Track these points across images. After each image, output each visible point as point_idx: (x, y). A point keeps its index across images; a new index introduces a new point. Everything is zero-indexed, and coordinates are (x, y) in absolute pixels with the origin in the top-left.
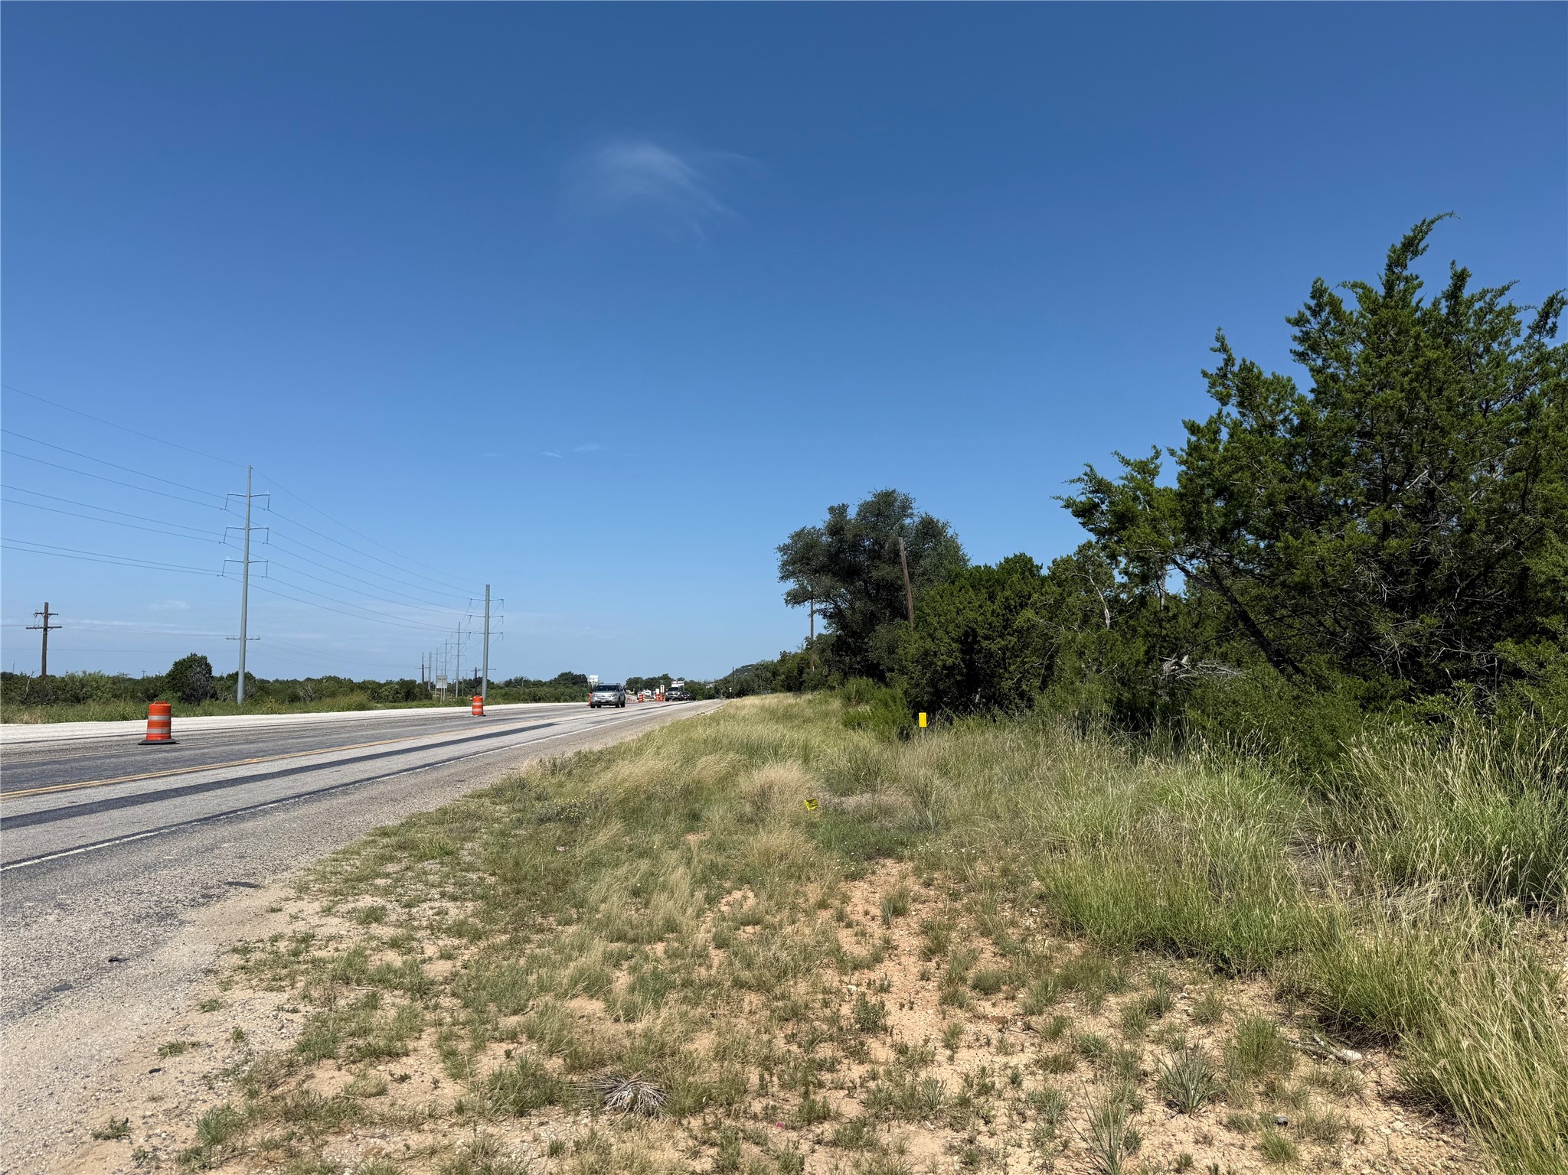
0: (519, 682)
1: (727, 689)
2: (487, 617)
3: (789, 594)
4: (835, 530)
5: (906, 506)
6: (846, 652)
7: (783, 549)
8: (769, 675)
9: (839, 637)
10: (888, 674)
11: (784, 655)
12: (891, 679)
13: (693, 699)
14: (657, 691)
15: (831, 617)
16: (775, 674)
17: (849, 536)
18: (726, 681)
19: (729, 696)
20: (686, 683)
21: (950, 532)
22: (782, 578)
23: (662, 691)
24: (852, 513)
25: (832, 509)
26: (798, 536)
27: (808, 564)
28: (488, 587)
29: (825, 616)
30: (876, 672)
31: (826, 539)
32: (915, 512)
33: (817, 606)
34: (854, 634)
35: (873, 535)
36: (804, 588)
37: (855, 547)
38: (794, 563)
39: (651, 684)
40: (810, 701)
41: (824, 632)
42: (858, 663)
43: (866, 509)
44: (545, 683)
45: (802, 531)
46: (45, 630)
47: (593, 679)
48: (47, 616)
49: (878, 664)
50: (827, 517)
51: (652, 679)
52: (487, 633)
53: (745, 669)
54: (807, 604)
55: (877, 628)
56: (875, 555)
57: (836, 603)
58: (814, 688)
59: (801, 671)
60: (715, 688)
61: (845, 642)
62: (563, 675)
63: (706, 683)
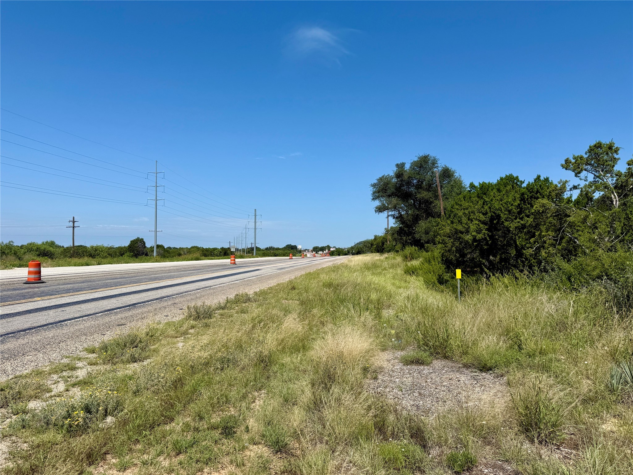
0: (271, 248)
1: (353, 251)
2: (255, 222)
3: (376, 208)
4: (399, 175)
5: (434, 163)
6: (404, 234)
7: (374, 185)
8: (370, 245)
9: (400, 228)
10: (426, 245)
11: (376, 237)
12: (427, 247)
13: (339, 255)
14: (325, 252)
15: (397, 218)
16: (372, 245)
17: (406, 177)
18: (352, 248)
19: (353, 254)
20: (336, 249)
21: (456, 175)
22: (373, 199)
23: (327, 252)
24: (407, 167)
25: (397, 165)
26: (381, 179)
27: (385, 193)
28: (255, 210)
29: (394, 218)
30: (419, 244)
31: (394, 180)
32: (439, 165)
33: (390, 213)
34: (407, 226)
35: (418, 177)
36: (384, 205)
37: (409, 183)
38: (379, 192)
39: (322, 249)
40: (386, 258)
41: (394, 226)
42: (410, 240)
43: (414, 164)
44: (281, 249)
45: (383, 177)
46: (73, 228)
47: (299, 247)
48: (74, 222)
49: (420, 240)
50: (395, 169)
51: (323, 247)
52: (255, 229)
53: (360, 243)
54: (386, 212)
55: (419, 222)
56: (419, 187)
57: (399, 211)
58: (389, 251)
59: (383, 244)
60: (348, 251)
61: (403, 230)
62: (287, 246)
63: (345, 249)
